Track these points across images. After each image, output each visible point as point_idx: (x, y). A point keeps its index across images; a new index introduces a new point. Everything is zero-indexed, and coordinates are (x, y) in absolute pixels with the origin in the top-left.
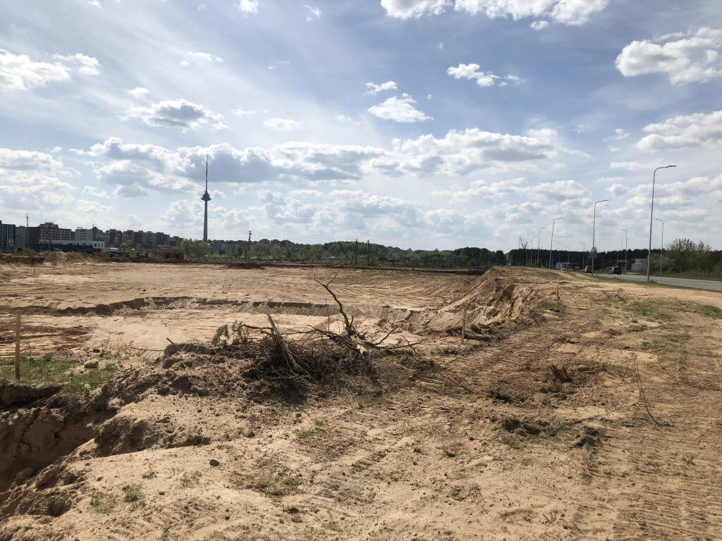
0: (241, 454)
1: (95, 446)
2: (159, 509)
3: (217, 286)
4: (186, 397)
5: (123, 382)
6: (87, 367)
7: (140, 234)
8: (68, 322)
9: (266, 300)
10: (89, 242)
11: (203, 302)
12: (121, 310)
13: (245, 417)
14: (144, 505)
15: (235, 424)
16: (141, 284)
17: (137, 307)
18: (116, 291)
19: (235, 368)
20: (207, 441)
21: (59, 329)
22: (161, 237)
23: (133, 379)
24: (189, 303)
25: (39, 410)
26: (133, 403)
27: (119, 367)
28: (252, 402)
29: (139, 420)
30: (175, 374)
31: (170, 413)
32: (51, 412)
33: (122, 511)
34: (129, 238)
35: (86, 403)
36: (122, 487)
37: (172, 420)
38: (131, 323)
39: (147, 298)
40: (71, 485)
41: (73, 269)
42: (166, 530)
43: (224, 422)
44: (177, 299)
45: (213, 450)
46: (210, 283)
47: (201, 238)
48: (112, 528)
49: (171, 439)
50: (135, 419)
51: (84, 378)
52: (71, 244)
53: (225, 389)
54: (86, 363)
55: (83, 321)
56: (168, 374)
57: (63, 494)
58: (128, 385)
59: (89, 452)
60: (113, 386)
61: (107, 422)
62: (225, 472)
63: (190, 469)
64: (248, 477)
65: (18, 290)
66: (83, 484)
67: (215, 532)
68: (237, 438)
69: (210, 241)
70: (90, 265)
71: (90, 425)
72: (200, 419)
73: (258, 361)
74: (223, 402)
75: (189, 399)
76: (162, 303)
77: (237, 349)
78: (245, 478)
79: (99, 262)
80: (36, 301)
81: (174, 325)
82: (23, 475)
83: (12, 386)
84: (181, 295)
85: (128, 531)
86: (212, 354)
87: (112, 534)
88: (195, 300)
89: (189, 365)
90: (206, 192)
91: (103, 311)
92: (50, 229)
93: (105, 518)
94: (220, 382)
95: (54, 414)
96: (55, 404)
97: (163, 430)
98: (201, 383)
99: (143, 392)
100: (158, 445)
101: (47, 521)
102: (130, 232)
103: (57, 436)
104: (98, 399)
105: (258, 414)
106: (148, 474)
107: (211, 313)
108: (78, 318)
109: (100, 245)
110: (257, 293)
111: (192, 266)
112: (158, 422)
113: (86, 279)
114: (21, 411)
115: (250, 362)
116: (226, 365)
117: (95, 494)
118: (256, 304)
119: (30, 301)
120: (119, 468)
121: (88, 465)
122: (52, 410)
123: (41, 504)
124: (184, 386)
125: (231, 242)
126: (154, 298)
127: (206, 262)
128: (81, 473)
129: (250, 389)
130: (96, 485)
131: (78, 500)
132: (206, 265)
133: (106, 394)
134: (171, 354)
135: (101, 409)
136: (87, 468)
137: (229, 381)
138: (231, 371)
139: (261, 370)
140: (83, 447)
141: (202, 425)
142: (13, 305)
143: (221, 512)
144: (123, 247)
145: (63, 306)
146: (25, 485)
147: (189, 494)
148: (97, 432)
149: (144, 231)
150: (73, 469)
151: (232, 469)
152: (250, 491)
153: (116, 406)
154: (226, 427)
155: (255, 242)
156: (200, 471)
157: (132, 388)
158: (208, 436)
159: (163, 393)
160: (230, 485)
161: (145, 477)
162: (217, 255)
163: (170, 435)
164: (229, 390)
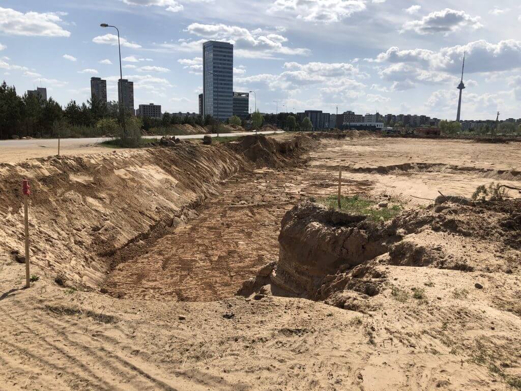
0: (501, 284)
1: (389, 258)
2: (438, 308)
3: (466, 156)
4: (453, 235)
5: (407, 219)
6: (380, 206)
7: (408, 117)
8: (359, 177)
9: (510, 169)
10: (374, 124)
11: (455, 168)
12: (394, 171)
13: (503, 257)
14: (427, 303)
15: (495, 262)
16: (408, 153)
17: (405, 169)
18: (392, 158)
19: (494, 219)
20: (471, 269)
21: (355, 181)
22: (424, 119)
23: (414, 218)
24: (443, 169)
25: (353, 229)
26: (413, 234)
27: (401, 208)
28: (509, 247)
29: (419, 246)
30: (445, 217)
31: (441, 245)
32: (359, 231)
33: (413, 303)
34: (401, 120)
35: (381, 230)
36: (411, 288)
37: (443, 249)
38: (400, 180)
39: (413, 163)
40: (378, 279)
41: (363, 142)
42: (445, 324)
43: (485, 258)
44: (434, 165)
45: (477, 277)
46: (461, 154)
47: (455, 119)
48: (407, 312)
49: (442, 263)
50: (417, 245)
51: (380, 213)
52: (361, 125)
53: (485, 234)
54: (379, 203)
55: (369, 177)
56: (439, 217)
57: (375, 284)
58: (410, 220)
59: (385, 261)
60: (400, 220)
61: (396, 244)
62: (488, 295)
63: (460, 287)
64: (509, 303)
65: (330, 155)
66: (385, 280)
67: (483, 336)
68: (497, 272)
69: (462, 121)
70: (374, 139)
71: (384, 244)
72: (465, 252)
73: (514, 216)
74: (483, 243)
75: (456, 237)
76: (424, 167)
77: (494, 204)
78: (506, 302)
79: (380, 137)
80: (341, 162)
81: (432, 184)
82: (344, 267)
83: (337, 212)
84: (438, 162)
85: (418, 317)
86: (472, 206)
87: (407, 316)
88: (448, 166)
89: (455, 212)
90: (462, 82)
91: (383, 171)
92: (349, 115)
93: (401, 305)
94: (481, 228)
95: (362, 233)
96: (362, 227)
97: (437, 256)
98: (465, 226)
99: (421, 227)
100: (433, 266)
101: (365, 298)
102: (401, 116)
103: (363, 247)
104: (389, 227)
105: (514, 257)
106: (428, 283)
107: (461, 177)
108: (366, 175)
109: (381, 125)
110: (501, 163)
111: (447, 140)
112: (433, 249)
113: (372, 149)
114: (342, 228)
115: (507, 215)
116: (485, 216)
117: (394, 288)
118: (500, 172)
119: (338, 162)
120: (408, 275)
121: (387, 268)
122: (361, 230)
123: (361, 286)
124: (452, 227)
125: (480, 122)
126: (418, 164)
127: (458, 137)
128: (384, 273)
129: (507, 236)
130: (394, 282)
131: (384, 289)
132: (458, 140)
133: (395, 225)
134: (441, 203)
135: (391, 234)
136: (387, 270)
137: (488, 228)
138: (490, 220)
139: (517, 223)
140: (380, 257)
141: (467, 257)
142: (328, 164)
143: (487, 323)
144: (396, 126)
145: (357, 167)
146: (345, 274)
147: (460, 304)
148: (391, 249)
149: (412, 115)
150: (378, 269)
151: (494, 294)
152: (510, 313)
153: (402, 234)
154: (487, 262)
155: (502, 121)
156: (467, 289)
157: (413, 223)
158: (472, 265)
159: (436, 229)
160: (493, 304)
161: (426, 285)
162: (467, 132)
163: (442, 260)
164: (488, 235)
